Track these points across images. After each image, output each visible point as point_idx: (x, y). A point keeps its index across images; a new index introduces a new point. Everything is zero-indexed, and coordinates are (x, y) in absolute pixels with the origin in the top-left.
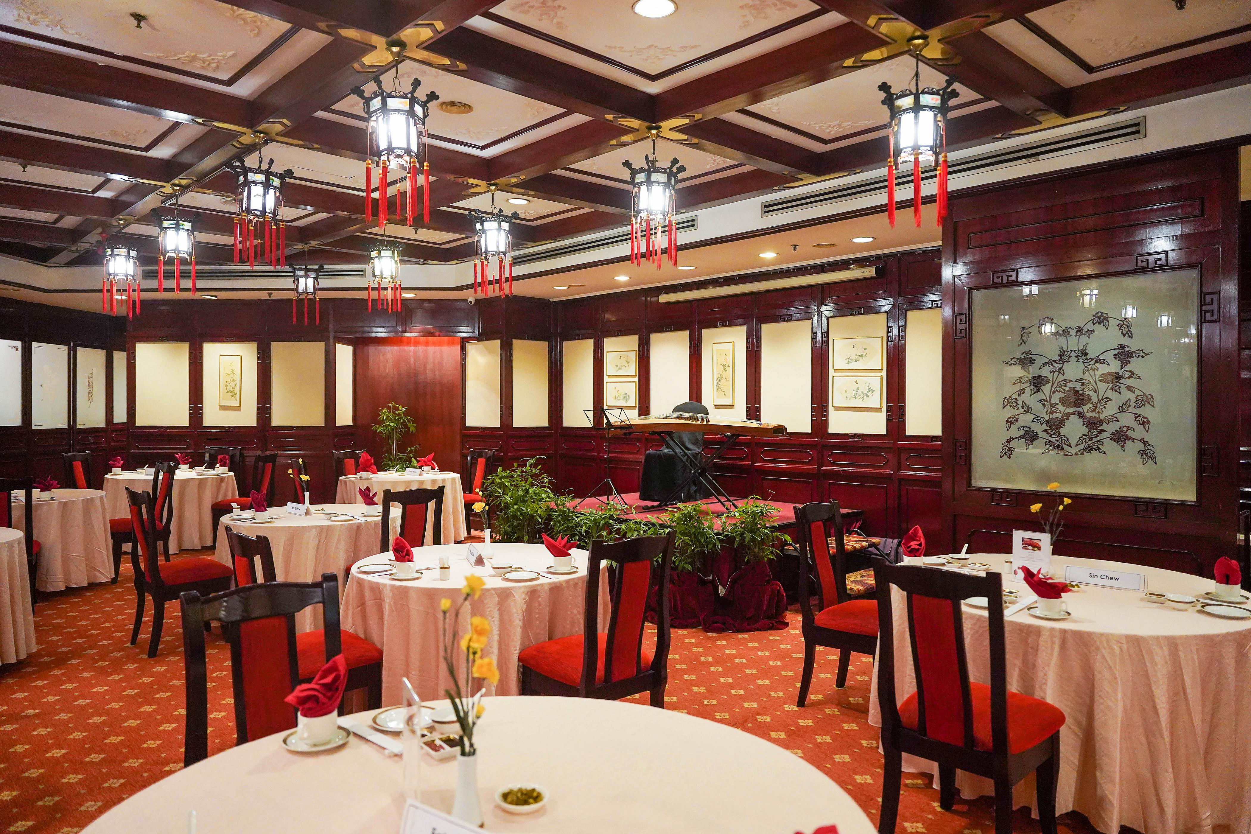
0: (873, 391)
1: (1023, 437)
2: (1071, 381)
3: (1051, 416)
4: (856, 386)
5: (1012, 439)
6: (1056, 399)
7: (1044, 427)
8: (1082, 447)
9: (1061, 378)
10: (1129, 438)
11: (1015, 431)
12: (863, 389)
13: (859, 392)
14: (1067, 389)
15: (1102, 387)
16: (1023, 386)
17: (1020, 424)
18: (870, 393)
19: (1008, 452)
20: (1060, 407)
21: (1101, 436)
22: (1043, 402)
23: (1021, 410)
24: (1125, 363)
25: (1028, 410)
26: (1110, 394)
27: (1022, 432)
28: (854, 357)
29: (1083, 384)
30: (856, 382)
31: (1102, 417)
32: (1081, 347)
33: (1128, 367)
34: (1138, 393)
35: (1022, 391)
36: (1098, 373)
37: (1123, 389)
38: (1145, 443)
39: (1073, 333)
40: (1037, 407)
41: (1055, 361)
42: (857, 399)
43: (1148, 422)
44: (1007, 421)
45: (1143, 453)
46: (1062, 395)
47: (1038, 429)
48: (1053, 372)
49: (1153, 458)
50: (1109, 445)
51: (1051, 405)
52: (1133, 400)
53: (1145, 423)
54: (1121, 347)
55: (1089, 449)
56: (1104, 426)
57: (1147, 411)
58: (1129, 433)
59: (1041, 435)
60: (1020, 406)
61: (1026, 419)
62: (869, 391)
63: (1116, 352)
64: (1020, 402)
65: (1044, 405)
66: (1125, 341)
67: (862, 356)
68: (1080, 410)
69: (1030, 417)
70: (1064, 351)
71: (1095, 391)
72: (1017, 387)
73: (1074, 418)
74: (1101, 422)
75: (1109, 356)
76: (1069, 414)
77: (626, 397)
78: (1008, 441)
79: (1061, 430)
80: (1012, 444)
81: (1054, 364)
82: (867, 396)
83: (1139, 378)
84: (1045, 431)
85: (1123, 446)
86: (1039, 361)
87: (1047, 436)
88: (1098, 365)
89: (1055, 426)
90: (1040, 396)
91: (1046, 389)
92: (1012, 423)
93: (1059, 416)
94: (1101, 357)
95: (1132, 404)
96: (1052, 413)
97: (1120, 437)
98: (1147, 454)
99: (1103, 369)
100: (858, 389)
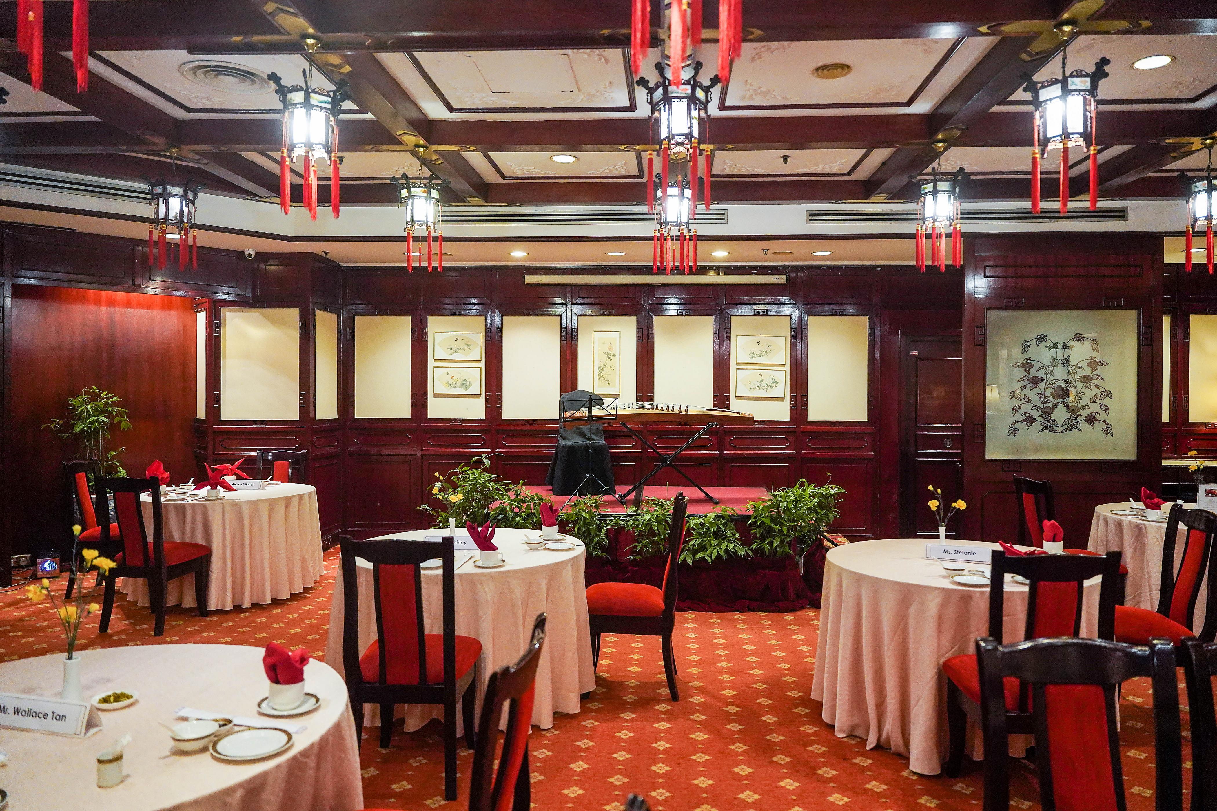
0: (777, 383)
1: (1024, 420)
2: (1059, 381)
3: (1045, 405)
4: (760, 378)
5: (1016, 422)
6: (1048, 393)
7: (1040, 413)
8: (1066, 427)
9: (1052, 378)
10: (1097, 420)
11: (1019, 417)
12: (768, 380)
13: (764, 384)
14: (1056, 386)
15: (1080, 385)
16: (1025, 384)
17: (1023, 410)
18: (774, 385)
19: (1014, 431)
20: (1051, 399)
21: (1079, 419)
22: (1040, 395)
23: (1023, 401)
24: (1094, 369)
25: (1028, 401)
26: (1084, 390)
27: (1024, 417)
28: (759, 353)
29: (1067, 383)
30: (761, 375)
31: (1079, 406)
32: (1066, 357)
33: (1096, 373)
34: (1102, 389)
35: (1024, 387)
36: (1077, 376)
37: (1093, 387)
38: (1106, 423)
39: (1060, 346)
40: (1035, 399)
41: (1048, 366)
42: (761, 390)
43: (1108, 409)
44: (1013, 409)
45: (1105, 430)
46: (1053, 390)
47: (1035, 414)
48: (1047, 374)
49: (1110, 432)
50: (1084, 425)
51: (1045, 397)
52: (1099, 394)
53: (1107, 409)
54: (1092, 358)
55: (1070, 428)
56: (1081, 412)
57: (1106, 402)
58: (1097, 417)
59: (1038, 419)
60: (1022, 398)
61: (1026, 408)
62: (773, 382)
63: (1089, 361)
64: (1022, 395)
65: (1040, 398)
66: (1094, 354)
67: (766, 352)
68: (1065, 401)
69: (1029, 406)
70: (1054, 359)
71: (1075, 388)
72: (1021, 384)
73: (1061, 406)
74: (1079, 409)
75: (1084, 365)
76: (1057, 404)
77: (465, 384)
78: (1014, 424)
79: (1052, 415)
80: (1016, 426)
81: (1048, 368)
82: (772, 387)
83: (1103, 379)
84: (1041, 416)
85: (1093, 425)
86: (1037, 366)
87: (1042, 420)
88: (1077, 370)
89: (1047, 412)
90: (1037, 390)
91: (1042, 386)
92: (1016, 410)
93: (1050, 405)
94: (1079, 365)
95: (1099, 397)
96: (1046, 403)
97: (1091, 419)
98: (1107, 431)
99: (1080, 373)
100: (762, 381)
